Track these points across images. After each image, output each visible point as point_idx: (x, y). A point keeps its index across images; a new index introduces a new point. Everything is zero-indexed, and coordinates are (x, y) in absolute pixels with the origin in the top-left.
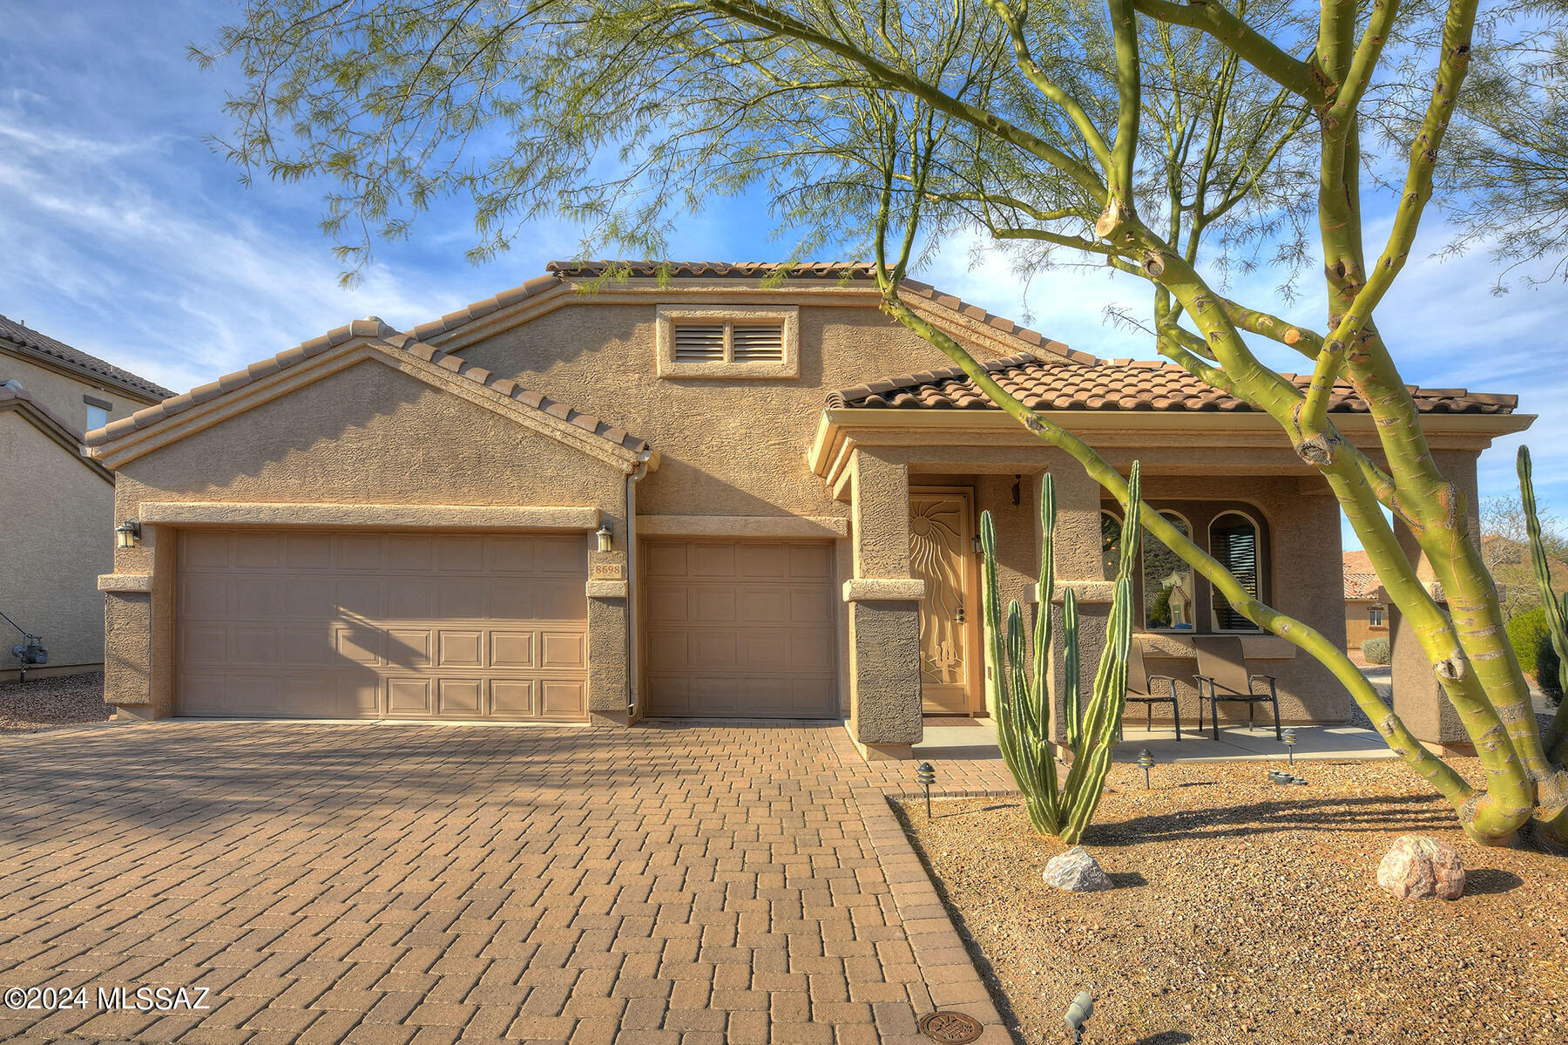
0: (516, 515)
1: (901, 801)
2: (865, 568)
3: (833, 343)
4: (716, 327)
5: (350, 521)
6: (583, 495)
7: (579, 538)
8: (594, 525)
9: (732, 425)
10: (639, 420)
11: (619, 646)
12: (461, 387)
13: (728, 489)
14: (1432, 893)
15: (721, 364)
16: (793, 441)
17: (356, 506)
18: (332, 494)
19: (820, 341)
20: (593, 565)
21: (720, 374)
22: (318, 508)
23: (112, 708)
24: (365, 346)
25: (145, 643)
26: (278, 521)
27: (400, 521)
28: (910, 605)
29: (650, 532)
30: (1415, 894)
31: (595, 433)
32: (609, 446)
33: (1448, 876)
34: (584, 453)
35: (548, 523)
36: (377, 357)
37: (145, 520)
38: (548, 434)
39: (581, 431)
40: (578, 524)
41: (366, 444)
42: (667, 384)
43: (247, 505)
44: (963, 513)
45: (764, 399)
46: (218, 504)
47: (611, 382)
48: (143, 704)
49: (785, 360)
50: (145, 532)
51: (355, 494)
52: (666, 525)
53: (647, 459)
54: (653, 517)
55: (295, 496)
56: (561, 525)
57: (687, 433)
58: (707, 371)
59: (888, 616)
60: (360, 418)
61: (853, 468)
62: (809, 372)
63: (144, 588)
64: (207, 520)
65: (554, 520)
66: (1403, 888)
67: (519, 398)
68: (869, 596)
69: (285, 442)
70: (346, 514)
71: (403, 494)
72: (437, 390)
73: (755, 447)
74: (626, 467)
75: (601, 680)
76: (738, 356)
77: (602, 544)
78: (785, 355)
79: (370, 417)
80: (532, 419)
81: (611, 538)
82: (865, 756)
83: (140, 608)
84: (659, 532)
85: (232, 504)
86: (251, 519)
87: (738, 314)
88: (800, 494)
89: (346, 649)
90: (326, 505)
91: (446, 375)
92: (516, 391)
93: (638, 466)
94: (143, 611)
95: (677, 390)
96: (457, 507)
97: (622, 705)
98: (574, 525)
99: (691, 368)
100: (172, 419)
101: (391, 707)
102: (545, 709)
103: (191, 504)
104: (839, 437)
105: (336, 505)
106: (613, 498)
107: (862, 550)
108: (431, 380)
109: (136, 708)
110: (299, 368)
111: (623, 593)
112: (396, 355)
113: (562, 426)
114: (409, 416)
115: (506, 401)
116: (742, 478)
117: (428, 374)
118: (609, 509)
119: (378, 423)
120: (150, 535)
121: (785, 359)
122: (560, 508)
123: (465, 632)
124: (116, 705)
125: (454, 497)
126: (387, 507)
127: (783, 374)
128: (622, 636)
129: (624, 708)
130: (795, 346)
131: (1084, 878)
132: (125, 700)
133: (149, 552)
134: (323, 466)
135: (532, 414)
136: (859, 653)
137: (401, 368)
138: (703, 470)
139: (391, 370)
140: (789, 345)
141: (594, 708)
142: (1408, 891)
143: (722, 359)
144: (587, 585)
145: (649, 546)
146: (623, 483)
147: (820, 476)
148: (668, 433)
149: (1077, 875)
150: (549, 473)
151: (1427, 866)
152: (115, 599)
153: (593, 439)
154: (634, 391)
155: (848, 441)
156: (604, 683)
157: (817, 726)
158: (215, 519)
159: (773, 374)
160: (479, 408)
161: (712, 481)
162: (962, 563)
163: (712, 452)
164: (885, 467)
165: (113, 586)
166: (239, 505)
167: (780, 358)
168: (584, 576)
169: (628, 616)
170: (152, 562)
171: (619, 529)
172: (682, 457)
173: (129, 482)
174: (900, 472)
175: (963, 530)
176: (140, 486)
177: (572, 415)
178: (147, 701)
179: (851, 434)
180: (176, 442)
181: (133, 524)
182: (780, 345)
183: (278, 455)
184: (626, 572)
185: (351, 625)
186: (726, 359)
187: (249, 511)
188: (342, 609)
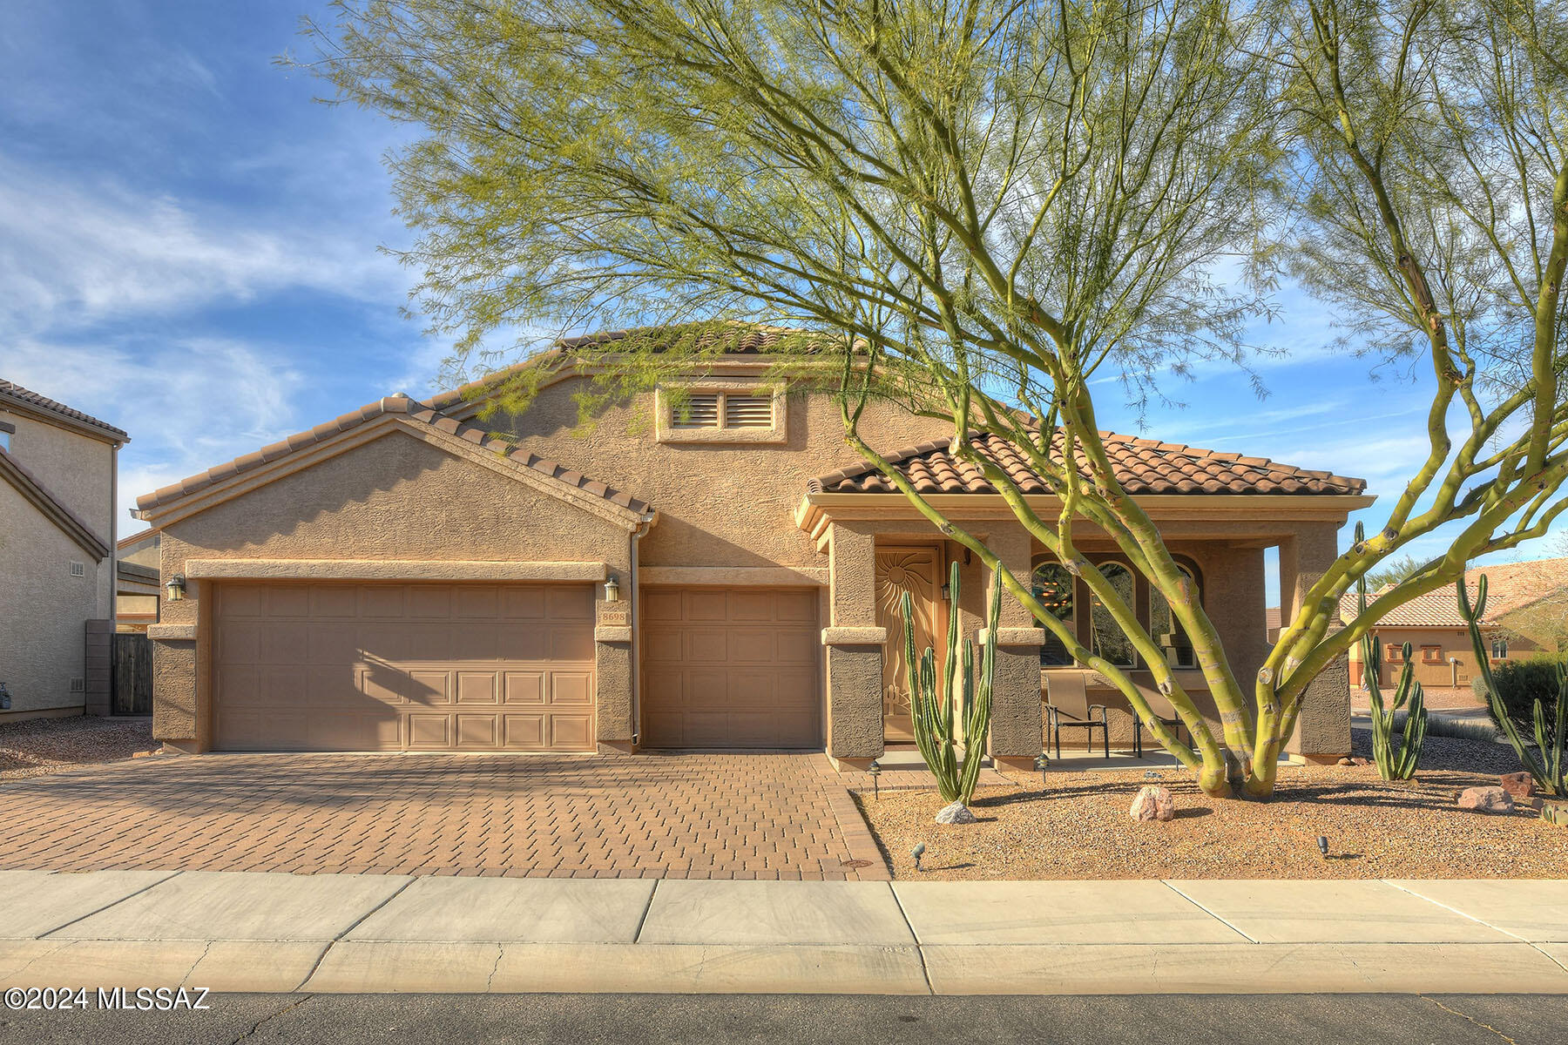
0: (532, 569)
1: (859, 793)
2: (839, 618)
3: (818, 410)
4: (711, 396)
5: (380, 576)
6: (592, 551)
7: (588, 590)
8: (602, 578)
9: (725, 485)
10: (639, 481)
11: (624, 683)
12: (481, 456)
13: (720, 542)
14: (1154, 817)
15: (714, 430)
16: (781, 499)
17: (386, 562)
18: (364, 551)
19: (805, 409)
20: (600, 613)
21: (714, 439)
22: (352, 564)
23: (159, 743)
24: (394, 420)
25: (191, 685)
26: (314, 576)
27: (426, 576)
28: (875, 648)
29: (649, 582)
30: (1145, 818)
31: (604, 497)
32: (616, 509)
33: (1163, 807)
34: (592, 514)
35: (561, 577)
36: (404, 430)
37: (191, 576)
38: (561, 497)
39: (591, 496)
40: (588, 577)
41: (393, 507)
42: (665, 448)
43: (286, 561)
44: (935, 562)
45: (754, 462)
46: (259, 561)
47: (613, 445)
48: (190, 739)
49: (774, 427)
50: (191, 587)
51: (384, 552)
52: (665, 575)
53: (649, 520)
54: (653, 569)
55: (328, 553)
56: (572, 578)
57: (684, 492)
58: (702, 437)
59: (857, 657)
60: (386, 483)
61: (829, 535)
62: (795, 438)
63: (190, 636)
64: (248, 575)
65: (566, 573)
66: (1138, 814)
67: (535, 466)
68: (841, 641)
69: (319, 505)
70: (378, 569)
71: (427, 552)
72: (457, 458)
73: (746, 505)
74: (631, 527)
75: (608, 713)
76: (731, 422)
77: (610, 595)
78: (773, 422)
79: (394, 482)
80: (544, 483)
81: (618, 589)
82: (837, 769)
83: (187, 654)
84: (658, 582)
85: (272, 561)
86: (291, 574)
87: (732, 385)
88: (787, 547)
89: (371, 689)
90: (359, 561)
91: (468, 446)
92: (533, 460)
93: (641, 525)
94: (188, 656)
95: (674, 454)
96: (478, 563)
97: (626, 735)
98: (584, 578)
99: (687, 434)
100: (217, 485)
101: (413, 740)
102: (554, 741)
103: (234, 561)
104: (819, 511)
105: (366, 561)
106: (618, 554)
107: (836, 604)
108: (454, 450)
109: (182, 744)
110: (335, 440)
111: (628, 637)
112: (423, 429)
113: (574, 491)
114: (433, 481)
115: (524, 469)
116: (734, 533)
117: (451, 444)
118: (615, 564)
119: (403, 487)
120: (194, 589)
121: (774, 425)
122: (571, 563)
123: (478, 673)
124: (163, 740)
125: (475, 554)
126: (415, 562)
127: (772, 440)
128: (627, 675)
129: (628, 738)
130: (783, 413)
131: (957, 816)
132: (174, 736)
133: (193, 604)
134: (354, 527)
135: (546, 480)
136: (833, 686)
137: (427, 440)
138: (698, 526)
139: (418, 442)
140: (778, 413)
141: (601, 738)
142: (1141, 816)
143: (715, 425)
144: (596, 629)
145: (649, 594)
146: (627, 540)
147: (805, 530)
148: (666, 492)
149: (953, 815)
150: (561, 532)
151: (1152, 802)
152: (162, 646)
153: (602, 503)
154: (634, 454)
155: (825, 516)
156: (610, 716)
157: (801, 753)
158: (256, 575)
159: (762, 440)
160: (497, 475)
161: (705, 535)
162: (933, 608)
163: (707, 509)
164: (856, 537)
165: (161, 635)
166: (278, 561)
167: (769, 425)
168: (591, 621)
169: (632, 658)
170: (195, 613)
171: (625, 581)
172: (678, 514)
173: (174, 541)
174: (868, 540)
175: (935, 579)
176: (184, 545)
177: (583, 482)
178: (193, 736)
179: (828, 512)
180: (219, 505)
181: (179, 580)
182: (769, 413)
183: (310, 516)
184: (630, 618)
185: (372, 667)
186: (720, 425)
187: (288, 567)
188: (367, 654)
